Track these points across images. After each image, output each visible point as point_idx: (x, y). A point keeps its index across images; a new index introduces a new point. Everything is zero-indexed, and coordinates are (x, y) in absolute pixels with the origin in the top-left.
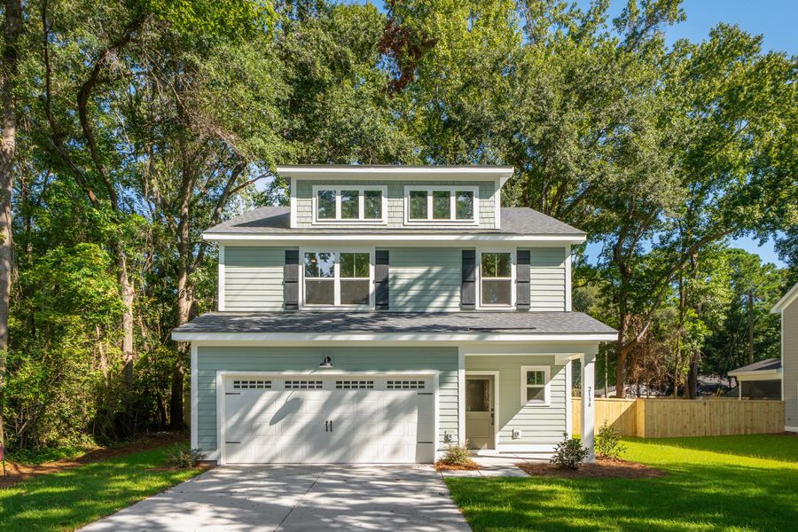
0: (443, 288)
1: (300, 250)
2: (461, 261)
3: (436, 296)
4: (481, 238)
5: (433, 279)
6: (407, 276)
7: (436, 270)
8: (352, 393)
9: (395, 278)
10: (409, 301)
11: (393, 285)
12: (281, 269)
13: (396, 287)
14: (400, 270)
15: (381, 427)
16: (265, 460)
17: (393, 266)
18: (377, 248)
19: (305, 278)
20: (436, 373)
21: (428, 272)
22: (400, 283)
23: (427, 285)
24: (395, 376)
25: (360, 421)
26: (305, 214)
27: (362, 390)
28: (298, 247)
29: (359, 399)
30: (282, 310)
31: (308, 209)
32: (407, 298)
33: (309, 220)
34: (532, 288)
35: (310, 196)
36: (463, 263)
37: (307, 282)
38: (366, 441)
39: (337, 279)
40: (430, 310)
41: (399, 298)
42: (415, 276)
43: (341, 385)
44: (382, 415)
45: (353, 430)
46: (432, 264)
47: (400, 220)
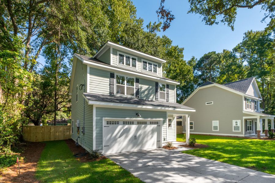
0: (153, 93)
1: (115, 73)
2: (155, 85)
3: (151, 95)
4: (162, 79)
5: (150, 90)
6: (144, 88)
7: (151, 87)
8: (143, 126)
9: (141, 88)
10: (144, 96)
11: (141, 90)
12: (109, 79)
13: (142, 91)
14: (142, 86)
15: (150, 136)
16: (119, 152)
17: (140, 84)
18: (136, 77)
19: (116, 84)
20: (162, 119)
21: (149, 88)
22: (143, 90)
23: (149, 91)
24: (155, 120)
25: (145, 135)
26: (115, 61)
27: (146, 125)
28: (114, 72)
29: (145, 127)
30: (109, 95)
31: (116, 59)
32: (144, 95)
33: (116, 63)
34: (169, 95)
35: (116, 55)
36: (156, 86)
37: (117, 85)
38: (147, 142)
39: (126, 86)
40: (149, 100)
41: (142, 95)
42: (146, 88)
43: (139, 123)
44: (150, 133)
45: (143, 138)
46: (150, 85)
47: (140, 69)
